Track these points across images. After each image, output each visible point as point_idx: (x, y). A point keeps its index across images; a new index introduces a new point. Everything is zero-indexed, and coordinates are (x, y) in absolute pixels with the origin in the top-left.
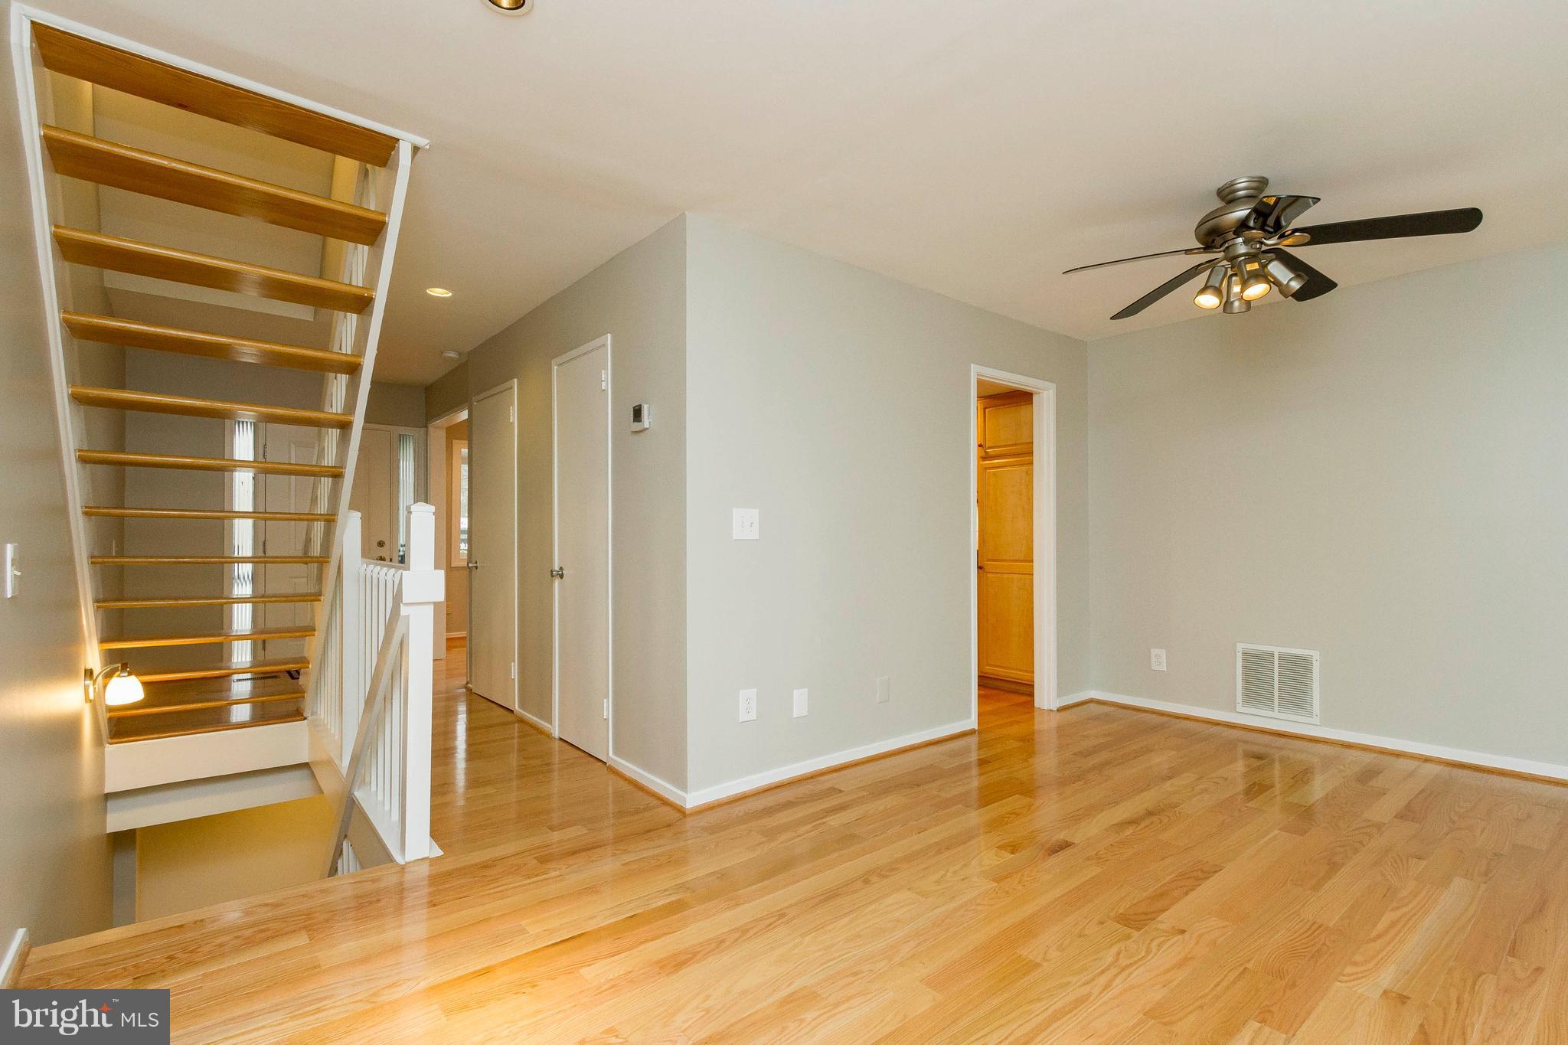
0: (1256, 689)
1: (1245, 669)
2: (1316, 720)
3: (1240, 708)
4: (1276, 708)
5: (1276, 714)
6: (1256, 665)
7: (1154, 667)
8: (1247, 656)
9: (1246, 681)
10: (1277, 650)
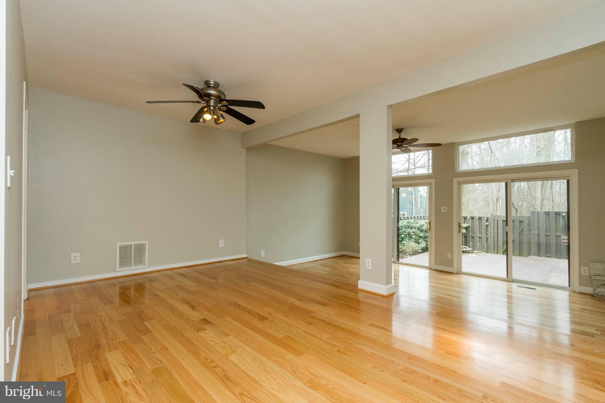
0: (124, 261)
1: (120, 253)
2: (147, 266)
3: (118, 270)
4: (133, 266)
5: (133, 268)
6: (125, 251)
7: (73, 262)
8: (121, 247)
9: (121, 257)
10: (133, 243)
